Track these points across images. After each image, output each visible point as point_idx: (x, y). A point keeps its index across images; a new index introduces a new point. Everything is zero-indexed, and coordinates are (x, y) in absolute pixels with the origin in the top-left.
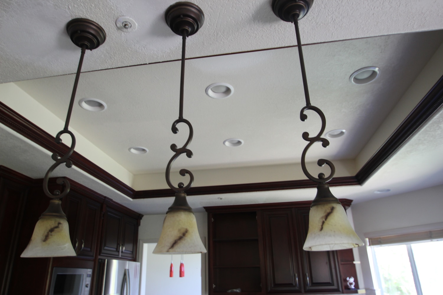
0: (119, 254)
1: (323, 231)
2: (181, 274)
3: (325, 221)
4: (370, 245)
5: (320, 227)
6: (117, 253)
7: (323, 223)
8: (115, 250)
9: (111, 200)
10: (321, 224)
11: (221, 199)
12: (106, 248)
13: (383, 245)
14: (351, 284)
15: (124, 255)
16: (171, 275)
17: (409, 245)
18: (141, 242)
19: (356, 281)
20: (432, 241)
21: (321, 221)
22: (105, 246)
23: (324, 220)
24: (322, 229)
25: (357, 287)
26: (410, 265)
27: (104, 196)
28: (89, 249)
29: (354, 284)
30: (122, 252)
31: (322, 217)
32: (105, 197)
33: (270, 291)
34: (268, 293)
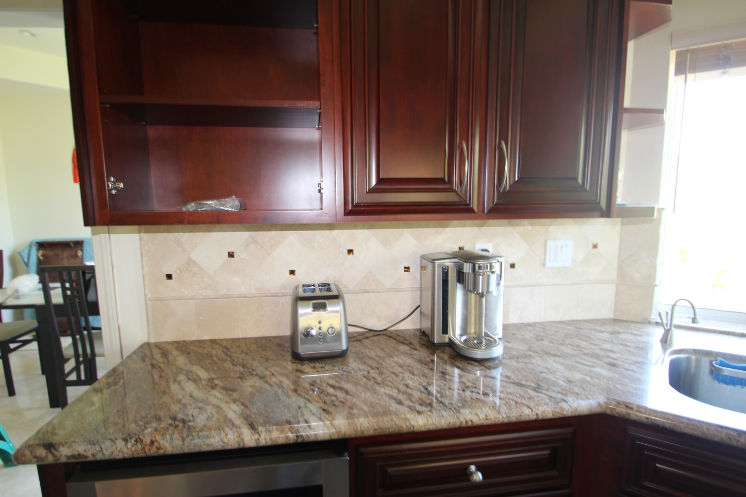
33: (358, 205)
34: (347, 213)
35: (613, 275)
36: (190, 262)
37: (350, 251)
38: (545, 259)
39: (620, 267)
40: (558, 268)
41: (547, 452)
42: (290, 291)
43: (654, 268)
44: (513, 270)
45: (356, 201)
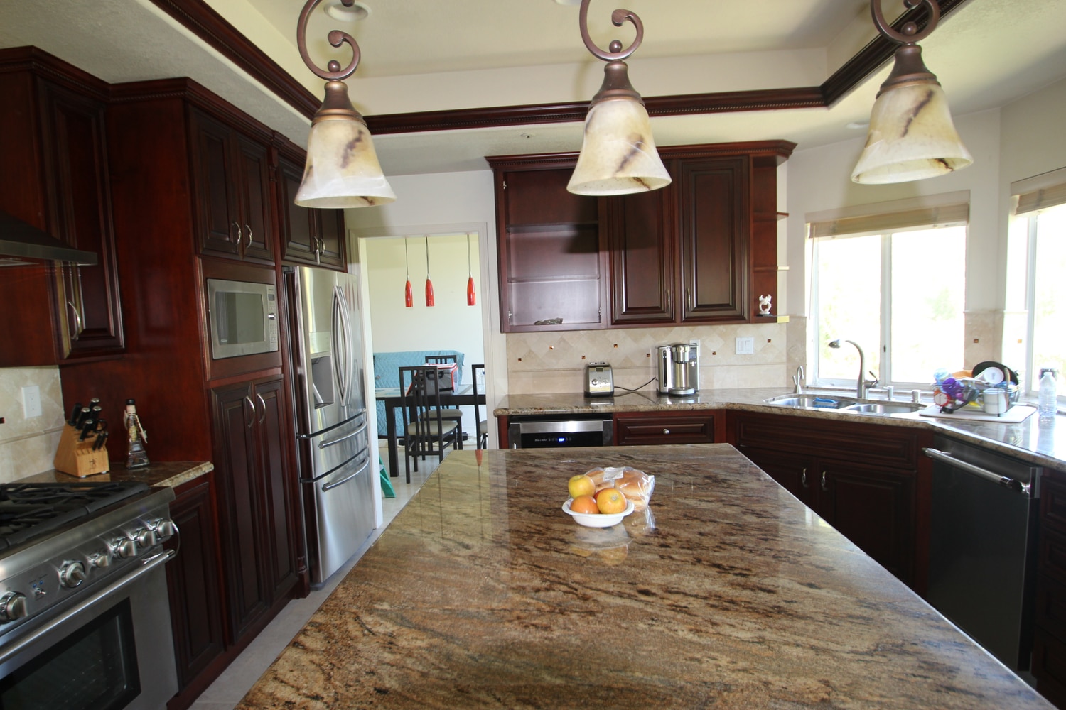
0: (316, 257)
1: (907, 137)
2: (429, 301)
3: (913, 118)
4: (811, 236)
5: (903, 129)
6: (312, 256)
7: (910, 121)
8: (307, 248)
9: (287, 139)
10: (904, 123)
11: (528, 137)
12: (291, 244)
13: (837, 236)
14: (765, 307)
15: (325, 259)
16: (408, 304)
17: (887, 236)
18: (353, 235)
19: (774, 302)
20: (935, 226)
21: (906, 118)
22: (289, 240)
23: (911, 115)
24: (905, 133)
25: (774, 310)
26: (880, 274)
27: (270, 129)
28: (262, 246)
29: (770, 306)
30: (321, 254)
31: (909, 111)
32: (274, 132)
33: (618, 320)
34: (612, 324)
35: (784, 359)
36: (530, 352)
37: (616, 345)
38: (735, 349)
39: (788, 354)
40: (745, 355)
41: (702, 425)
42: (583, 366)
43: (805, 353)
44: (714, 356)
45: (617, 318)
